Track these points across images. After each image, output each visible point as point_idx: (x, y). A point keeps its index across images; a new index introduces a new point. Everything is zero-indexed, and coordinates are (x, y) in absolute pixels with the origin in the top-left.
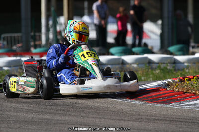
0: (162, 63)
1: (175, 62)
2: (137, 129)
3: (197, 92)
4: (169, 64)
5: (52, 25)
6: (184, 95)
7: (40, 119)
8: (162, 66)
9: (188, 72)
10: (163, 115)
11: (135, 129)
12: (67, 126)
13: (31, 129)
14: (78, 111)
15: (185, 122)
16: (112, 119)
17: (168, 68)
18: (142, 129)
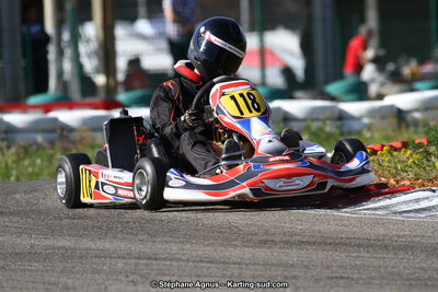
0: (313, 120)
1: (342, 117)
2: (264, 265)
3: (392, 181)
4: (328, 122)
5: (69, 42)
7: (47, 248)
8: (315, 125)
9: (372, 138)
10: (320, 231)
11: (258, 264)
12: (108, 261)
13: (29, 270)
14: (132, 229)
15: (368, 246)
16: (208, 245)
17: (328, 129)
18: (272, 265)
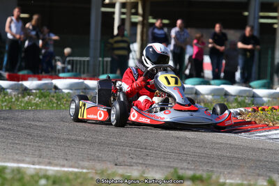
0: (239, 96)
1: (254, 96)
3: (271, 124)
4: (247, 98)
6: (256, 126)
8: (240, 99)
10: (230, 144)
17: (247, 101)
